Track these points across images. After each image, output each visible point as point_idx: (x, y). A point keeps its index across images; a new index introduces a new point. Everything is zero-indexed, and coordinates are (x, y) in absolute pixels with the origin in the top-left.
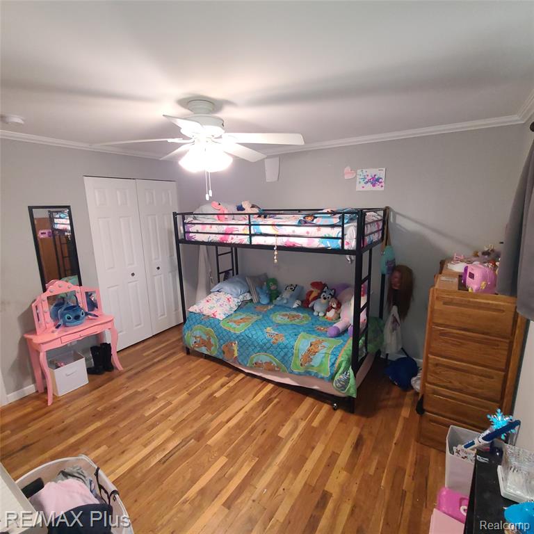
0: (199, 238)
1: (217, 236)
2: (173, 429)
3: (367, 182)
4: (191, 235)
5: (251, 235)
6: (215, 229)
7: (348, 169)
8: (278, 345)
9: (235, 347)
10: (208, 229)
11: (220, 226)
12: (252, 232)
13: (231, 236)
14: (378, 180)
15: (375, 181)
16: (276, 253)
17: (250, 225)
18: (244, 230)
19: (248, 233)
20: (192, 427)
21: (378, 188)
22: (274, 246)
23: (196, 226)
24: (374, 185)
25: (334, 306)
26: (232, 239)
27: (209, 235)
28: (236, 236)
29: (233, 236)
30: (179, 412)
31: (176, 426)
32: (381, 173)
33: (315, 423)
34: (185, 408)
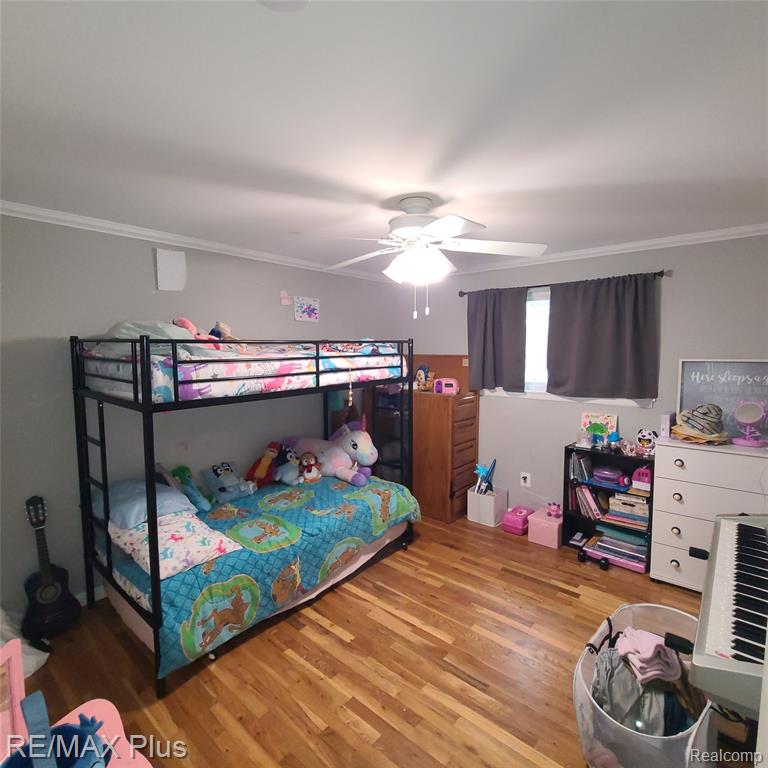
0: (217, 390)
1: (262, 381)
2: (420, 685)
3: (304, 312)
4: (195, 386)
5: (318, 373)
6: (257, 369)
7: (284, 293)
8: (354, 518)
9: (296, 568)
10: (241, 369)
11: (267, 364)
12: (321, 368)
13: (287, 378)
14: (313, 310)
15: (311, 311)
16: (351, 393)
17: (317, 358)
18: (308, 366)
19: (315, 370)
20: (419, 663)
21: (313, 319)
22: (348, 384)
23: (210, 366)
24: (310, 316)
25: (313, 462)
26: (290, 382)
27: (241, 382)
28: (296, 377)
29: (290, 378)
30: (381, 683)
31: (412, 682)
32: (316, 305)
33: (425, 563)
34: (372, 677)
